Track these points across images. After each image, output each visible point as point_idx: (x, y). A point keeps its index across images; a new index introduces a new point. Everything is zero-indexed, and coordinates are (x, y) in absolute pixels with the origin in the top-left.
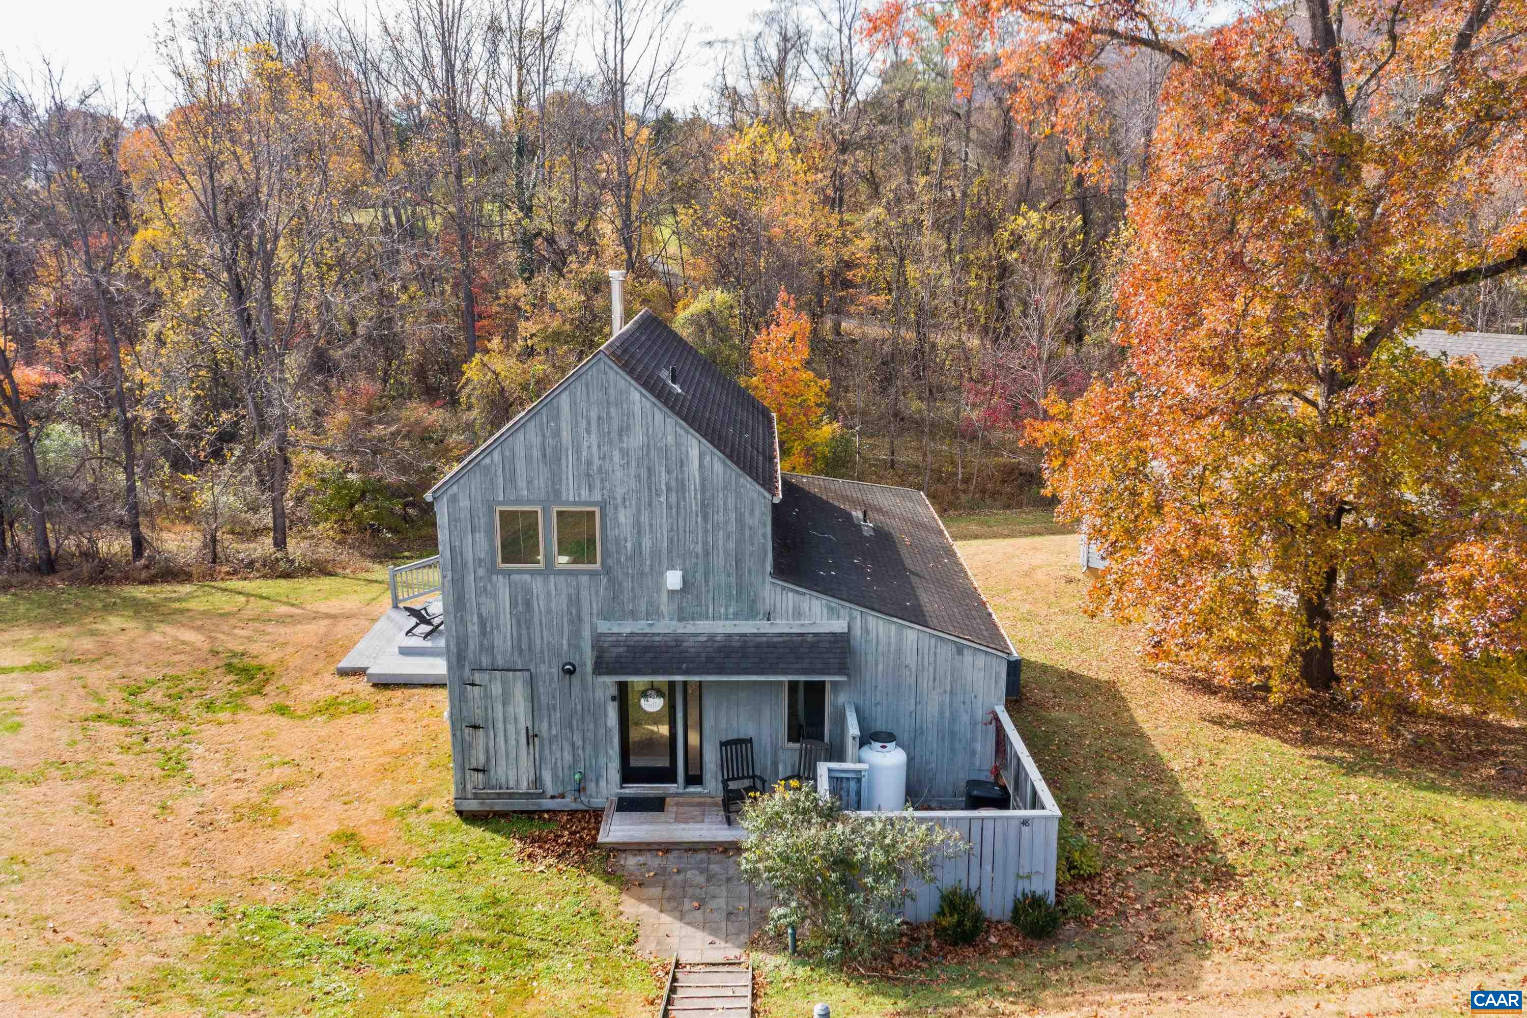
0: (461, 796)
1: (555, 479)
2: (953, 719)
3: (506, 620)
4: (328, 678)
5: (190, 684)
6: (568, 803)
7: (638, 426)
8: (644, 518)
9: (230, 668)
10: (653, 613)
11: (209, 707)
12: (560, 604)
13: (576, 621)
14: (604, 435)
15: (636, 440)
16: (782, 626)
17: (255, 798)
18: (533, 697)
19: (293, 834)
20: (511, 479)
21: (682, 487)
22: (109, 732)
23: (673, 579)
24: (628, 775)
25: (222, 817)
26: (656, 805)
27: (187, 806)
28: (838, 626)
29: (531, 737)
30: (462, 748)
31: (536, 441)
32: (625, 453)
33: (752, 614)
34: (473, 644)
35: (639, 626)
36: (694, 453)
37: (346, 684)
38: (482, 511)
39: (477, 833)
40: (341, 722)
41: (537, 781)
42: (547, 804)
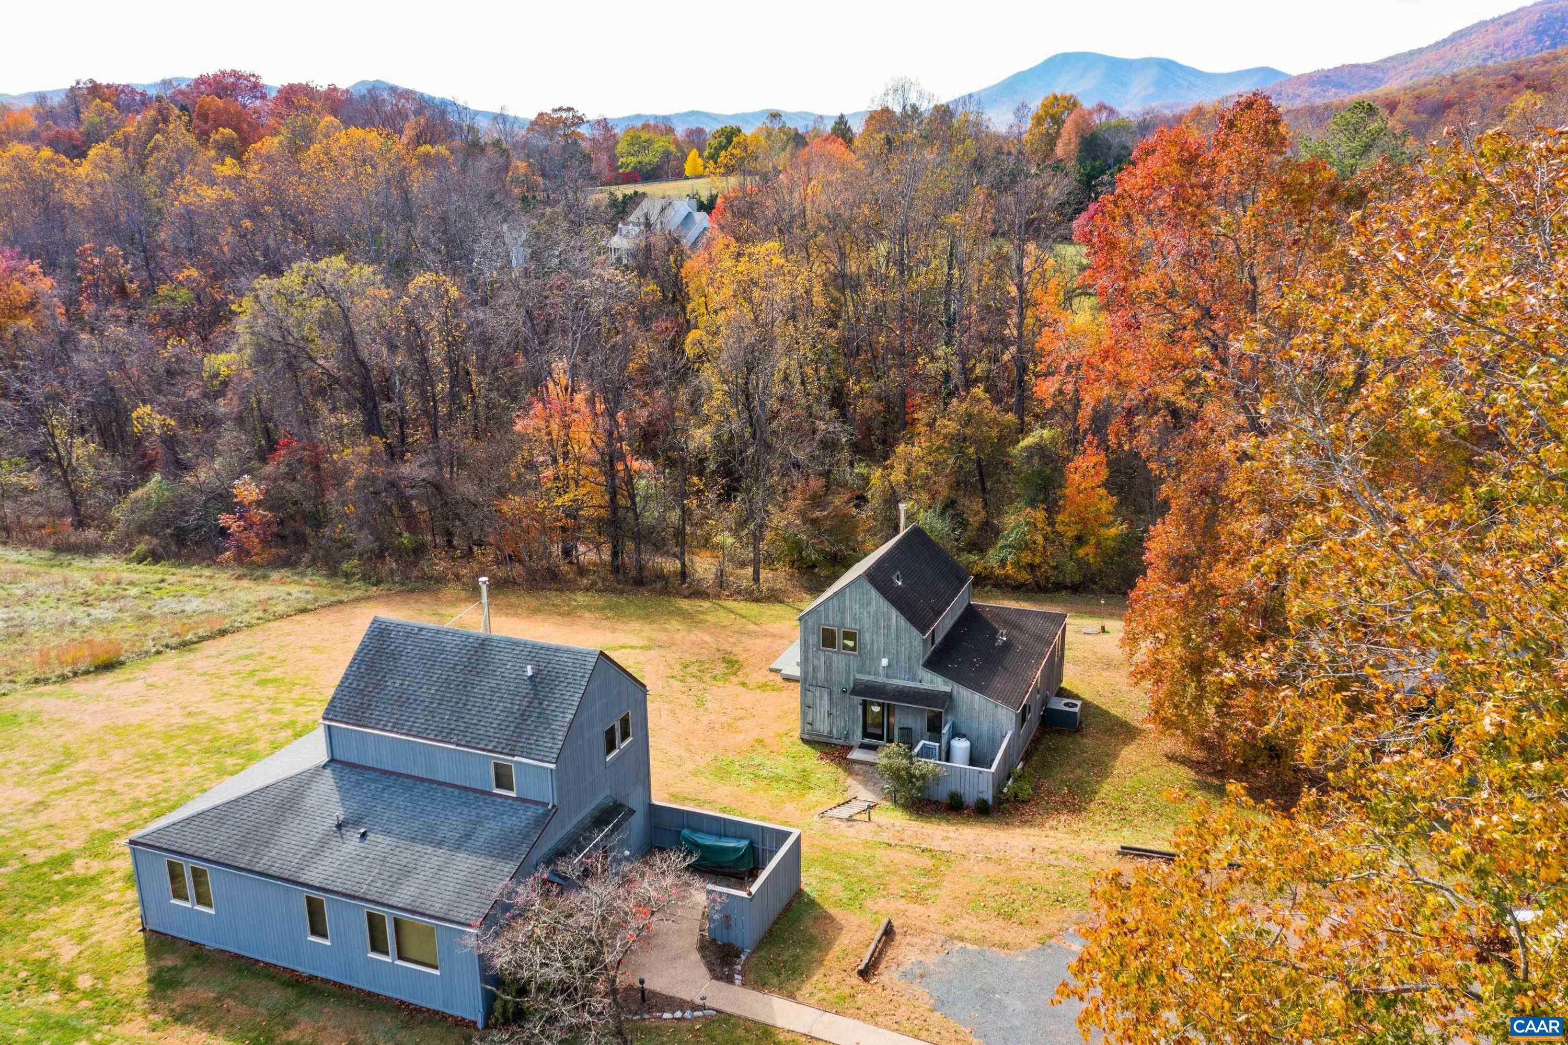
0: (803, 732)
1: (843, 619)
2: (994, 734)
3: (822, 668)
4: (765, 671)
5: (707, 666)
6: (842, 742)
7: (874, 603)
8: (875, 637)
9: (724, 660)
10: (876, 674)
11: (715, 678)
12: (842, 665)
13: (848, 673)
14: (861, 606)
15: (872, 609)
16: (926, 686)
17: (730, 721)
18: (831, 699)
19: (741, 737)
20: (827, 617)
21: (889, 628)
22: (676, 684)
23: (885, 662)
24: (866, 734)
25: (717, 726)
26: (874, 748)
27: (705, 720)
28: (947, 689)
29: (830, 714)
30: (804, 715)
31: (836, 604)
32: (868, 612)
33: (914, 680)
34: (810, 676)
35: (871, 678)
36: (894, 616)
37: (772, 676)
38: (816, 627)
39: (806, 747)
40: (766, 694)
41: (831, 732)
42: (835, 741)
